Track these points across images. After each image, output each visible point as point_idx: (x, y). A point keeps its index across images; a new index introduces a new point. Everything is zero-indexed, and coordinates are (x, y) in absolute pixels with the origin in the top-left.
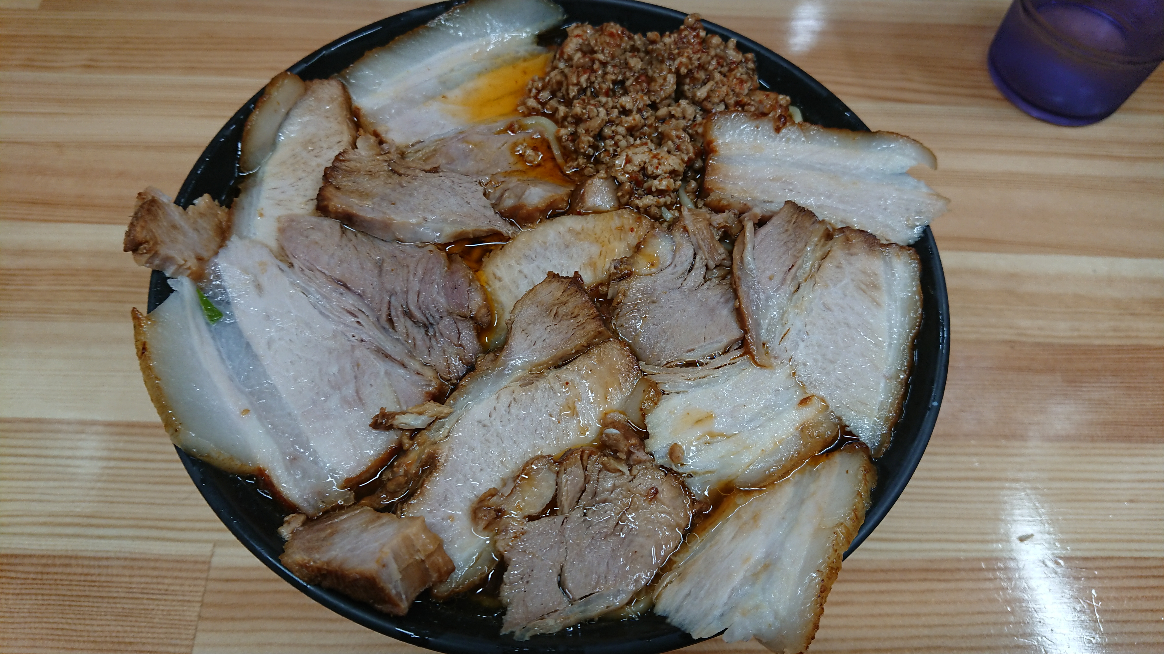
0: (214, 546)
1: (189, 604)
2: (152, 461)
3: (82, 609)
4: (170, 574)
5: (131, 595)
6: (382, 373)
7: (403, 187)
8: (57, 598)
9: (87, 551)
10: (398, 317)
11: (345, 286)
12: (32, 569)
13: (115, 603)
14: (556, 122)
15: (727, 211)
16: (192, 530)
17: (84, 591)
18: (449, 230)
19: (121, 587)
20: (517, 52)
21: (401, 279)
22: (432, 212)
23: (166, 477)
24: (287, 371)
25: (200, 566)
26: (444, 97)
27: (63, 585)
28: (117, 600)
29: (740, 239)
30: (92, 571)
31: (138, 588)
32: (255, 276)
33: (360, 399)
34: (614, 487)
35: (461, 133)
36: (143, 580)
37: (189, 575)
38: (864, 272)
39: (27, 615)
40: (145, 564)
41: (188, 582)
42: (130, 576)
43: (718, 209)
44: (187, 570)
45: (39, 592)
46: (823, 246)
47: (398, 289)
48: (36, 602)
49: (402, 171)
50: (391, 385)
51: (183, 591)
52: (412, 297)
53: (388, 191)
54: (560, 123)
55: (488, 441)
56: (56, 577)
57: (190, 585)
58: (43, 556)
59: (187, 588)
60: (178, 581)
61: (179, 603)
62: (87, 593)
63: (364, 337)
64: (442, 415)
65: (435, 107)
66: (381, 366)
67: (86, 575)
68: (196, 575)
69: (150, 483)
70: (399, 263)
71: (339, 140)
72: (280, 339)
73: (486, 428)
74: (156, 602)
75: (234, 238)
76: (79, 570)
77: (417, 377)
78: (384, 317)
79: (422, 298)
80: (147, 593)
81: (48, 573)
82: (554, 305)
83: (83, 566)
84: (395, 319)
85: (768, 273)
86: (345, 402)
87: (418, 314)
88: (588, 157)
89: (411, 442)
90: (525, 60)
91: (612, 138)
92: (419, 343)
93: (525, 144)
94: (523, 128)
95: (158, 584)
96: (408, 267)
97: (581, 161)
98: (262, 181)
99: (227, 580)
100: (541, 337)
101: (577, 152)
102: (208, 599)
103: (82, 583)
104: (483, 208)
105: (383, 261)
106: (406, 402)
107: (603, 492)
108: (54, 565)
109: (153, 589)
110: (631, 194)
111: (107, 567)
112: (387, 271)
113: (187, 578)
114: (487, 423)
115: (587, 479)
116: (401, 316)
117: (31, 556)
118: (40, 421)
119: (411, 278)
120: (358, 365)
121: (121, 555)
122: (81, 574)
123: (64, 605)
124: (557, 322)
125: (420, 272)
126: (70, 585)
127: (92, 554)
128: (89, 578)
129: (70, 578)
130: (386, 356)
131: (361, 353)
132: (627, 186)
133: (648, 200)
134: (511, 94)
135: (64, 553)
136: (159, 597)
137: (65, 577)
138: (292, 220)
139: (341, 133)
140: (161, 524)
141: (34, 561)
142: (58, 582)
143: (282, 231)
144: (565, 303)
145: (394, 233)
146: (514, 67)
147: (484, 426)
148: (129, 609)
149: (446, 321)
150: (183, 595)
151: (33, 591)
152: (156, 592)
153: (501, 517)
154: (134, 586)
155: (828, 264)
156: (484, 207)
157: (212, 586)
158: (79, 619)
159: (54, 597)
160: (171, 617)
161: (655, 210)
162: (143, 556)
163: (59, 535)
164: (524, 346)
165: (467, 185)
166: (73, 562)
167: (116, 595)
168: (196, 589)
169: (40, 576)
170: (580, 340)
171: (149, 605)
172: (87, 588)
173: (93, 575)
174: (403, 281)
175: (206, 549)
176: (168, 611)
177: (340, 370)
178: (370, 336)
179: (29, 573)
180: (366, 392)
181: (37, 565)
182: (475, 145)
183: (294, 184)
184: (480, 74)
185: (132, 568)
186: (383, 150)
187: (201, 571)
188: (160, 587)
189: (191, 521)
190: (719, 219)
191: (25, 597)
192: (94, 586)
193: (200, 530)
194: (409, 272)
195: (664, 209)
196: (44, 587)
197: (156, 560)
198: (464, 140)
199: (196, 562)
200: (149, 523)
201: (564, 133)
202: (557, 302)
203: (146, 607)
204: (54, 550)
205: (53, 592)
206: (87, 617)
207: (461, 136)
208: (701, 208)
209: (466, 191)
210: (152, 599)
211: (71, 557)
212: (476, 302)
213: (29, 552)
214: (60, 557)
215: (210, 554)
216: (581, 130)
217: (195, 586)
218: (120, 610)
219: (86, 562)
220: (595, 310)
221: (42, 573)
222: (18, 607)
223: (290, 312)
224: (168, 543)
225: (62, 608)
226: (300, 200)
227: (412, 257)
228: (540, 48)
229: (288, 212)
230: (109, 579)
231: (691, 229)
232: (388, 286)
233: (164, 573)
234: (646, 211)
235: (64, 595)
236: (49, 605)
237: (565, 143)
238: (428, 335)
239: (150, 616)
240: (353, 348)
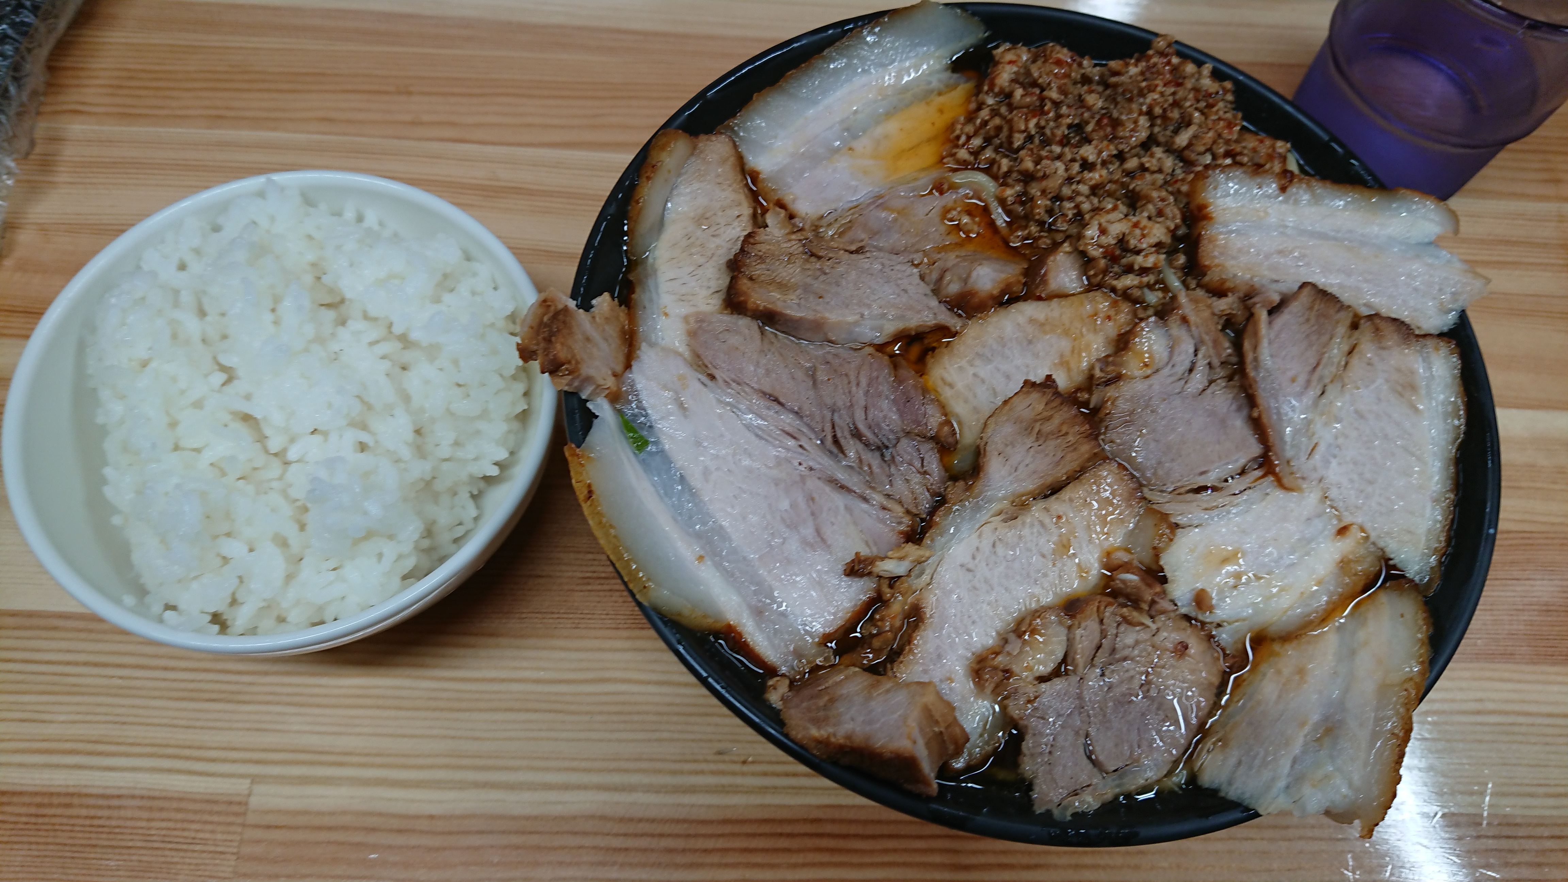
0: (252, 783)
1: (223, 856)
2: (173, 669)
3: (88, 862)
4: (197, 817)
5: (150, 845)
6: (842, 508)
7: (825, 274)
8: (57, 847)
9: (93, 786)
10: (846, 438)
11: (776, 400)
12: (23, 810)
13: (129, 854)
14: (995, 177)
15: (1230, 294)
16: (224, 761)
17: (90, 838)
18: (891, 328)
19: (137, 834)
20: (930, 83)
21: (841, 391)
22: (869, 306)
23: (192, 690)
24: (733, 507)
25: (235, 808)
26: (850, 149)
27: (63, 831)
28: (132, 851)
29: (1250, 328)
30: (100, 813)
31: (159, 835)
32: (676, 393)
33: (823, 540)
34: (1137, 643)
35: (880, 197)
36: (164, 824)
37: (221, 819)
38: (1398, 370)
39: (17, 869)
40: (166, 804)
41: (220, 828)
42: (148, 820)
43: (1219, 292)
44: (218, 813)
45: (33, 839)
46: (1349, 337)
47: (840, 403)
48: (29, 853)
49: (821, 253)
50: (855, 523)
51: (215, 840)
52: (859, 415)
53: (809, 280)
54: (1002, 180)
55: (975, 588)
56: (54, 820)
57: (223, 833)
58: (36, 794)
59: (219, 836)
60: (209, 827)
61: (210, 855)
62: (94, 842)
63: (811, 464)
64: (923, 559)
65: (842, 163)
66: (839, 500)
67: (92, 818)
68: (231, 819)
69: (170, 699)
70: (835, 371)
71: (737, 213)
72: (717, 469)
73: (971, 573)
74: (181, 854)
75: (644, 346)
76: (84, 812)
77: (882, 514)
78: (829, 438)
79: (870, 416)
80: (170, 842)
81: (44, 816)
82: (1036, 421)
83: (88, 807)
84: (842, 441)
85: (1290, 374)
86: (805, 543)
87: (868, 434)
88: (1041, 223)
89: (892, 591)
90: (940, 94)
91: (1070, 199)
92: (876, 469)
93: (959, 209)
94: (953, 187)
95: (184, 830)
96: (846, 375)
97: (1034, 229)
98: (655, 271)
99: (269, 827)
100: (1022, 461)
101: (1028, 217)
102: (246, 850)
103: (88, 829)
104: (924, 298)
105: (814, 369)
106: (876, 543)
107: (1124, 648)
108: (51, 805)
109: (177, 837)
110: (1105, 272)
111: (119, 807)
112: (822, 381)
113: (219, 823)
114: (971, 566)
115: (1103, 634)
116: (849, 436)
117: (21, 793)
118: (30, 615)
119: (854, 389)
120: (813, 499)
121: (137, 792)
122: (86, 817)
123: (66, 857)
124: (1039, 443)
125: (864, 382)
126: (71, 831)
127: (101, 791)
128: (96, 822)
129: (72, 822)
130: (843, 488)
131: (814, 484)
132: (1102, 263)
133: (1129, 281)
134: (929, 140)
135: (64, 790)
136: (185, 847)
137: (65, 821)
138: (702, 321)
139: (739, 204)
140: (187, 752)
141: (26, 799)
142: (57, 827)
143: (692, 334)
144: (1049, 419)
145: (826, 334)
146: (928, 104)
147: (969, 570)
148: (147, 862)
149: (904, 443)
150: (216, 845)
151: (25, 839)
152: (181, 840)
153: (1008, 679)
154: (153, 832)
155: (1355, 361)
156: (925, 295)
157: (250, 834)
158: (84, 875)
159: (52, 847)
160: (199, 873)
161: (1136, 293)
162: (164, 794)
163: (57, 766)
164: (1003, 473)
165: (898, 267)
166: (76, 801)
167: (130, 844)
168: (230, 837)
169: (33, 820)
170: (1071, 464)
171: (173, 857)
172: (93, 835)
173: (100, 818)
174: (844, 394)
175: (241, 786)
176: (197, 864)
177: (791, 506)
178: (820, 464)
179: (20, 815)
180: (828, 532)
181: (29, 805)
182: (899, 213)
183: (694, 273)
184: (888, 115)
185: (150, 809)
186: (794, 225)
187: (236, 814)
188: (186, 834)
189: (224, 749)
190: (1223, 305)
191: (16, 846)
192: (102, 833)
193: (234, 761)
194: (849, 383)
195: (1146, 290)
196: (41, 833)
197: (180, 799)
198: (883, 207)
199: (231, 803)
200: (170, 751)
201: (1009, 193)
202: (1038, 417)
203: (169, 859)
204: (50, 786)
205: (50, 840)
206: (93, 872)
207: (879, 201)
208: (1194, 289)
209: (899, 276)
210: (177, 850)
211: (72, 795)
212: (934, 420)
213: (18, 788)
214: (59, 794)
215: (246, 792)
216: (1035, 190)
217: (229, 833)
218: (136, 864)
219: (91, 801)
220: (1087, 427)
221: (37, 816)
222: (7, 859)
223: (722, 436)
224: (195, 778)
225: (62, 860)
226: (704, 293)
227: (849, 362)
228: (956, 76)
229: (693, 310)
230: (121, 823)
231: (1192, 318)
232: (829, 401)
233: (191, 817)
234: (1126, 295)
235: (65, 845)
236: (46, 856)
237: (1011, 207)
238: (885, 461)
239: (173, 871)
240: (803, 478)
